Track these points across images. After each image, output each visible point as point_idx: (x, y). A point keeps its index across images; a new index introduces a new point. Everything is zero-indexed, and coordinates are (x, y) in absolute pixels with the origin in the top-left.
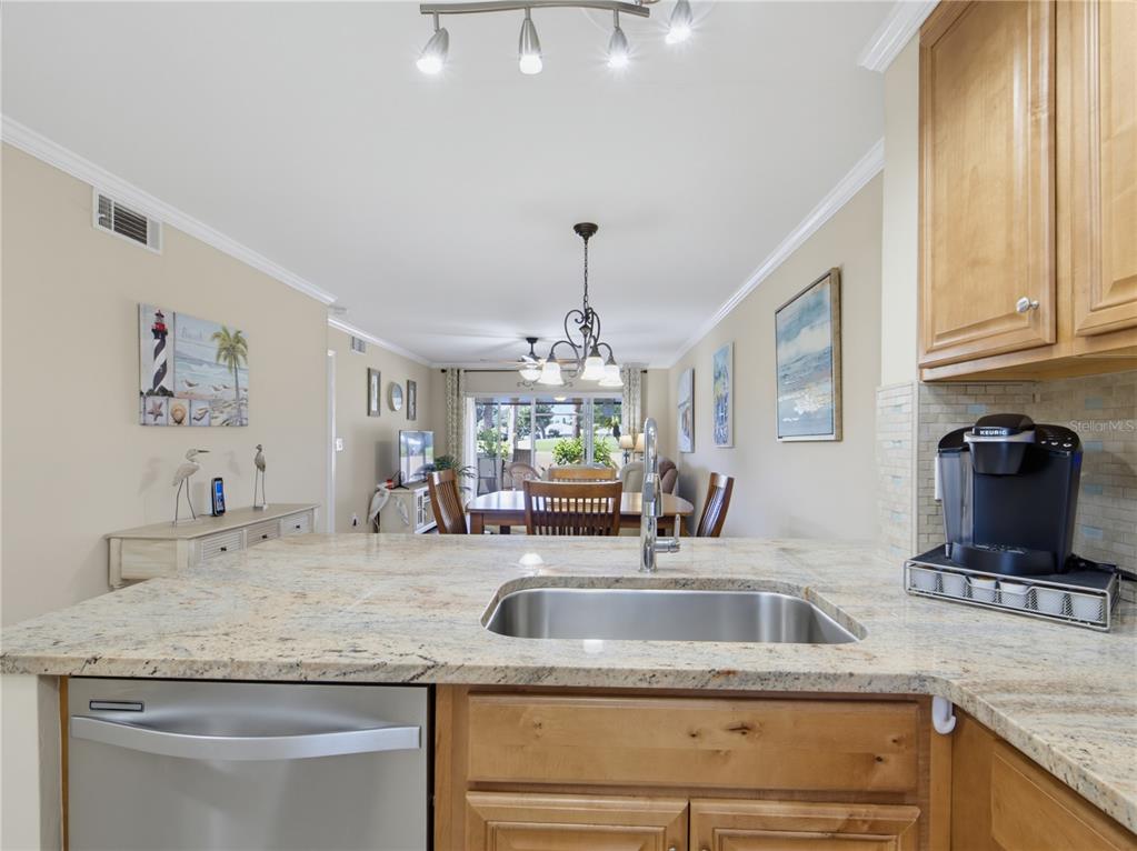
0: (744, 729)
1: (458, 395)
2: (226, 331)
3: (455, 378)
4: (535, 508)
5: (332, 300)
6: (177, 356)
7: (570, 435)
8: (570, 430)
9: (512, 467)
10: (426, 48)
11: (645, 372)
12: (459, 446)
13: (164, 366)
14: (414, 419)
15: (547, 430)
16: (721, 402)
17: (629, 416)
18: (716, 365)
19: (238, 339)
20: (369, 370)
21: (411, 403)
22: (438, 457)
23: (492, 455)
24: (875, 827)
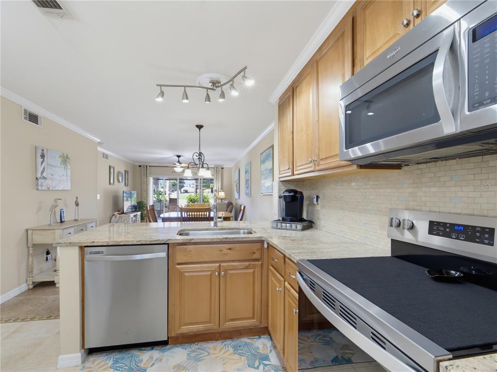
0: (230, 249)
1: (146, 176)
2: (63, 154)
3: (145, 169)
4: (184, 216)
5: (99, 141)
6: (48, 165)
7: (193, 192)
8: (193, 190)
9: (169, 206)
10: (158, 96)
11: (223, 168)
12: (147, 196)
13: (44, 168)
14: (128, 186)
15: (182, 190)
16: (247, 181)
17: (216, 185)
18: (246, 168)
19: (67, 157)
20: (110, 166)
21: (126, 179)
22: (138, 201)
23: (160, 201)
24: (253, 265)
